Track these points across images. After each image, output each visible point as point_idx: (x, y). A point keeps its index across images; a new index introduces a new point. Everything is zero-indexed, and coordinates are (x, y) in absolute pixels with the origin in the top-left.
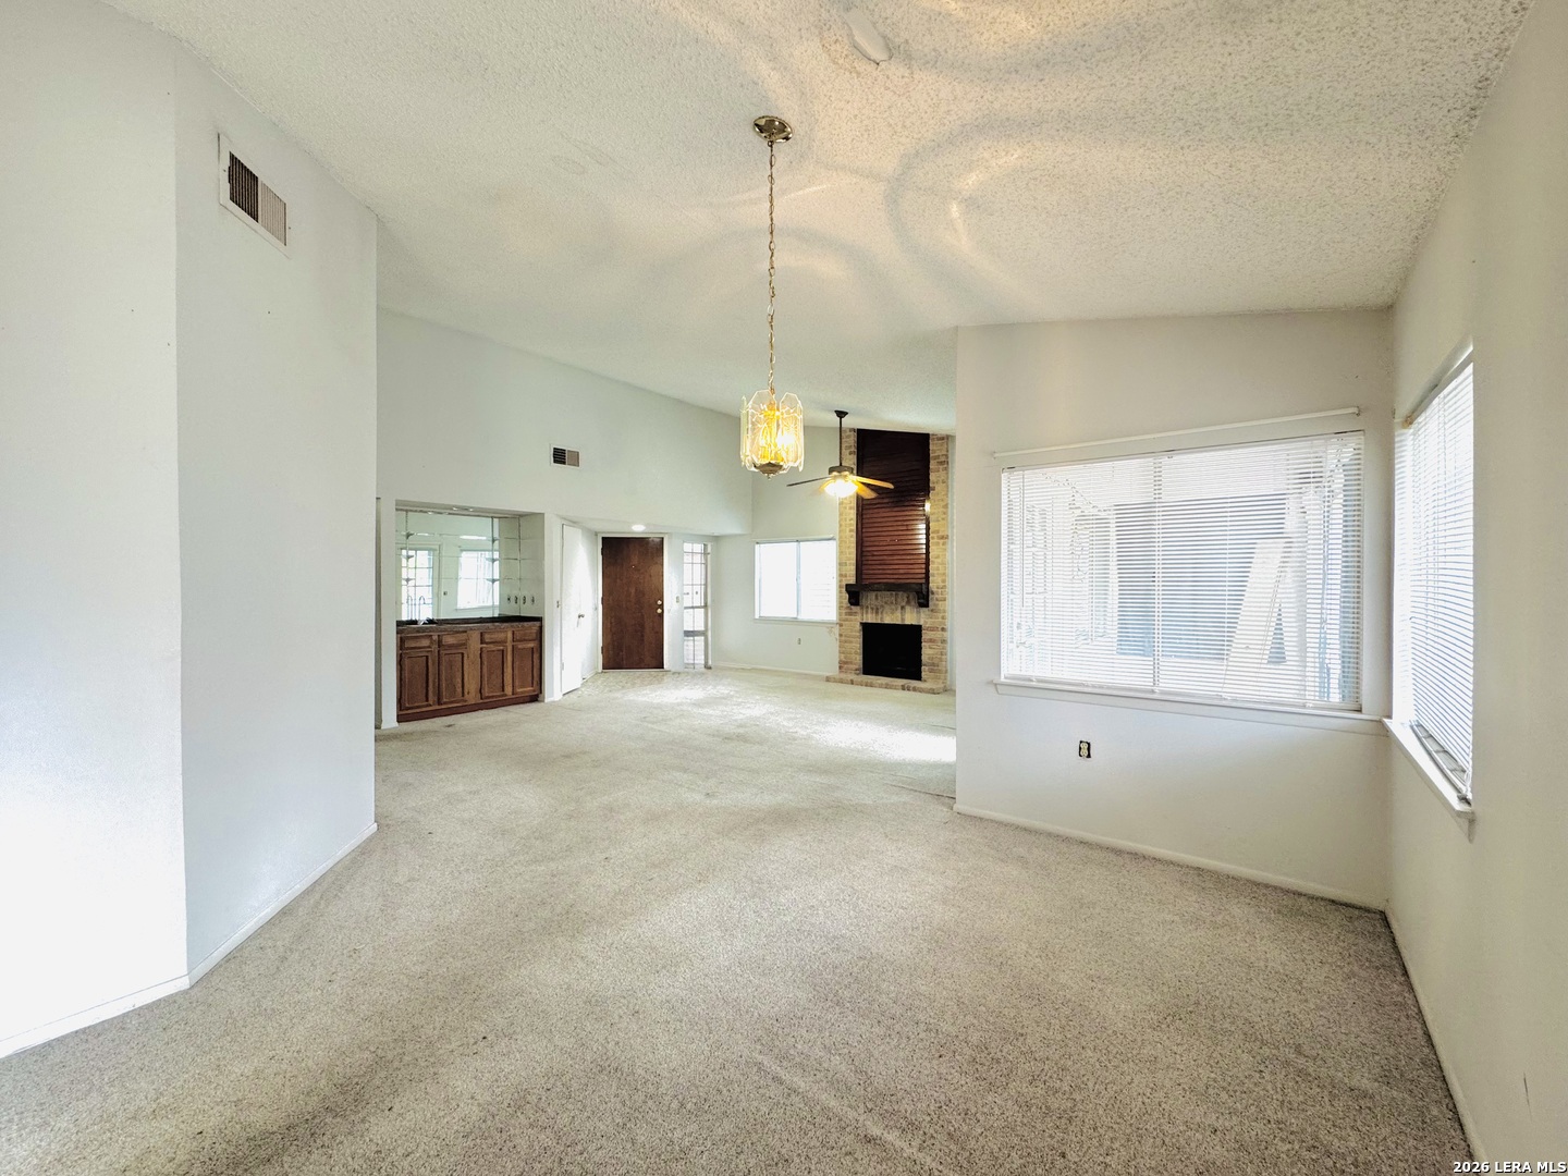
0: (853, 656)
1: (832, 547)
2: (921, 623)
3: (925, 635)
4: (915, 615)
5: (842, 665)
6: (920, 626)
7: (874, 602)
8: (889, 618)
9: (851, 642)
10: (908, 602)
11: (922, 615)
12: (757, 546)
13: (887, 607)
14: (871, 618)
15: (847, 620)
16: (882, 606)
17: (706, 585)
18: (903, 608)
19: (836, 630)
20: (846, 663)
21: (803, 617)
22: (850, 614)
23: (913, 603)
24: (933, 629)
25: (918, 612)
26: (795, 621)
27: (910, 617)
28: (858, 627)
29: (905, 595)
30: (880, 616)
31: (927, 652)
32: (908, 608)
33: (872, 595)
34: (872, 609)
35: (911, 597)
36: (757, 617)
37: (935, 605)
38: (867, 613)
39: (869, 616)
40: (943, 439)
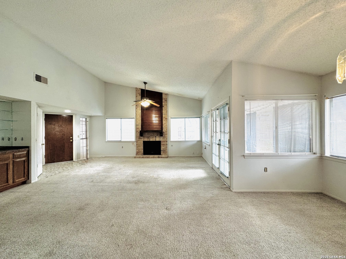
0: (141, 150)
1: (134, 120)
2: (161, 140)
3: (162, 143)
4: (159, 138)
5: (137, 153)
6: (161, 141)
7: (147, 135)
8: (152, 139)
9: (140, 146)
10: (157, 135)
11: (161, 138)
12: (106, 119)
13: (151, 137)
14: (146, 140)
15: (138, 141)
16: (150, 136)
17: (86, 131)
18: (156, 137)
19: (135, 144)
20: (138, 152)
21: (122, 140)
22: (140, 139)
23: (158, 135)
24: (164, 142)
25: (160, 138)
26: (120, 141)
27: (158, 139)
28: (142, 142)
29: (156, 133)
30: (149, 139)
31: (162, 148)
32: (157, 137)
33: (147, 134)
34: (147, 137)
35: (158, 134)
36: (107, 141)
37: (165, 136)
38: (145, 138)
39: (146, 139)
40: (166, 94)
